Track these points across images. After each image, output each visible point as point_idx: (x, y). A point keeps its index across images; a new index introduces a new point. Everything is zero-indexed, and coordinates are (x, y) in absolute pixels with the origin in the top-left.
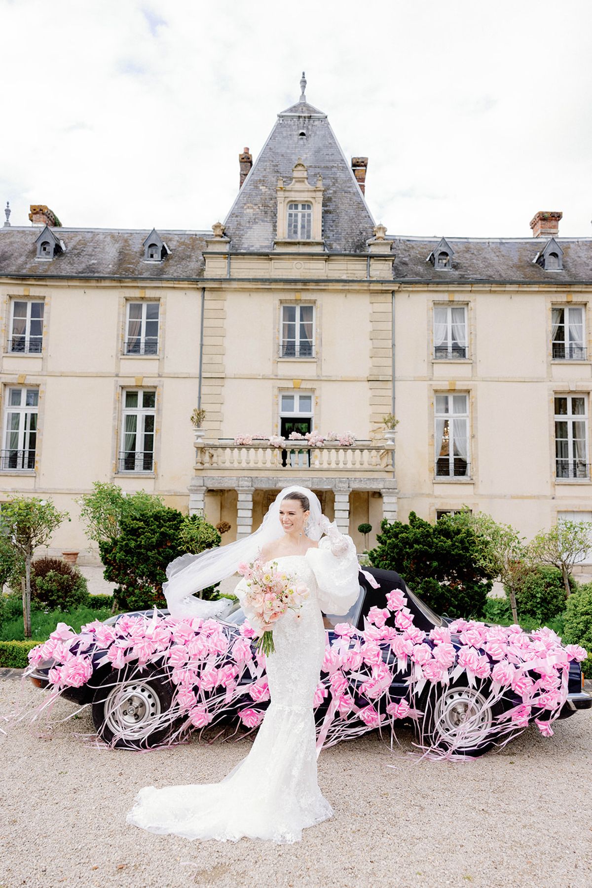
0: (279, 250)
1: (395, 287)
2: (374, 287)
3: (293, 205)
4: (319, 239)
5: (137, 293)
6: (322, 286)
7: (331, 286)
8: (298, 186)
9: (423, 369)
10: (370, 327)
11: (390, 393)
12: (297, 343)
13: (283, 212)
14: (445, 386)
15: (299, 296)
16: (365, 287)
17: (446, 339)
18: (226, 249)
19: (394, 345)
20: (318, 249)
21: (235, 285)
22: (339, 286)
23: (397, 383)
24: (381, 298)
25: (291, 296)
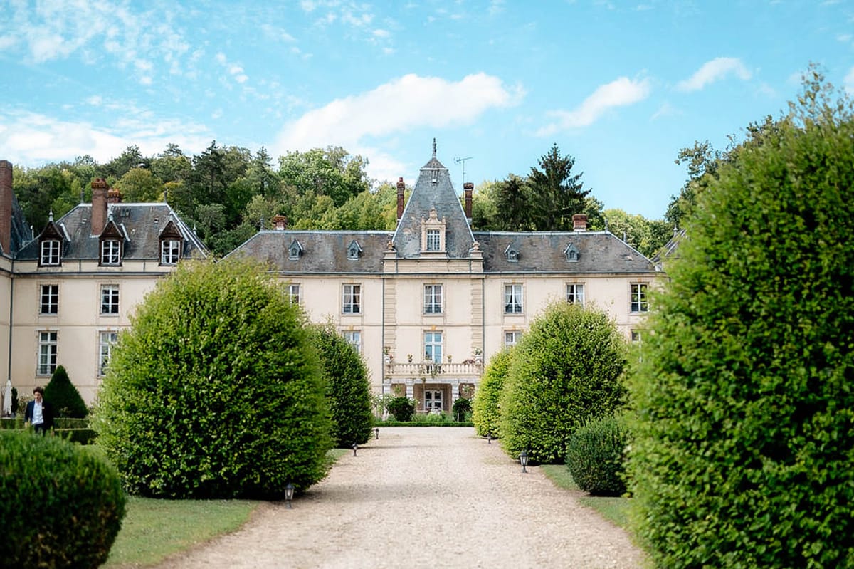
0: (423, 257)
1: (484, 277)
2: (473, 276)
3: (430, 231)
4: (444, 251)
5: (349, 281)
6: (446, 276)
7: (451, 276)
8: (432, 222)
9: (499, 320)
10: (471, 297)
11: (482, 332)
12: (433, 306)
13: (424, 236)
14: (510, 328)
15: (433, 281)
16: (468, 276)
17: (511, 301)
18: (394, 257)
19: (484, 307)
20: (444, 257)
21: (400, 276)
22: (455, 276)
23: (486, 328)
24: (478, 282)
25: (429, 281)
